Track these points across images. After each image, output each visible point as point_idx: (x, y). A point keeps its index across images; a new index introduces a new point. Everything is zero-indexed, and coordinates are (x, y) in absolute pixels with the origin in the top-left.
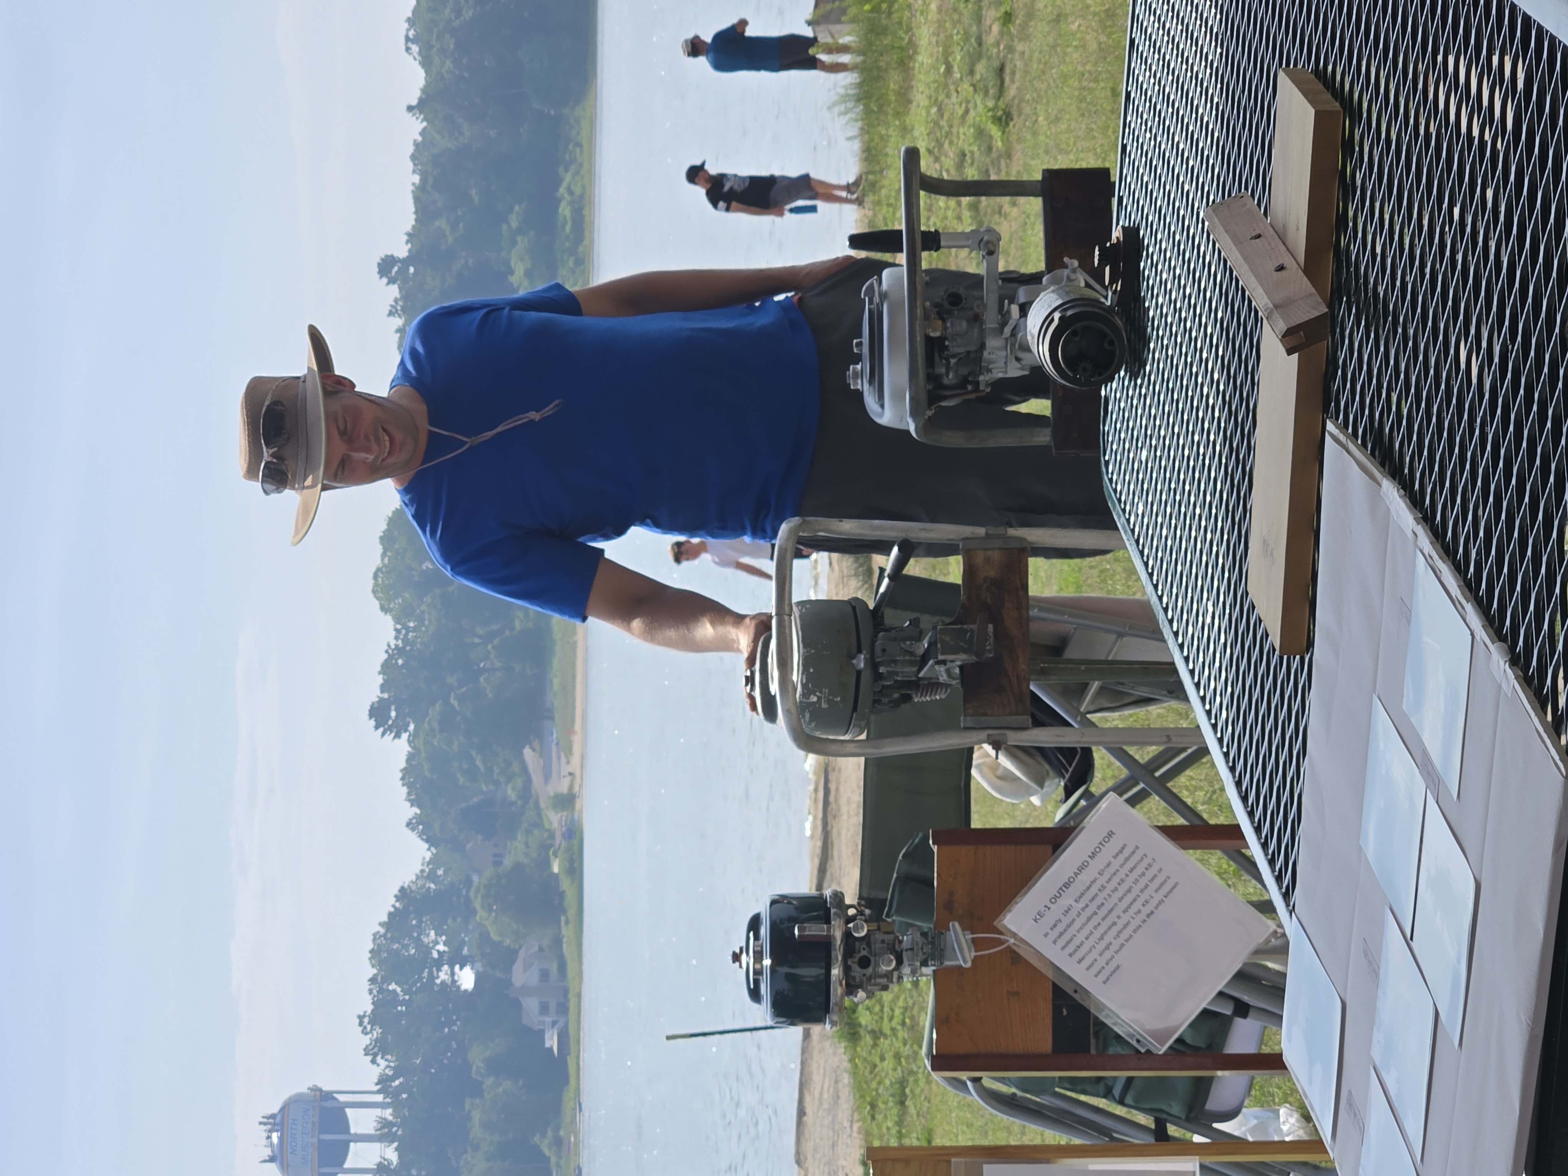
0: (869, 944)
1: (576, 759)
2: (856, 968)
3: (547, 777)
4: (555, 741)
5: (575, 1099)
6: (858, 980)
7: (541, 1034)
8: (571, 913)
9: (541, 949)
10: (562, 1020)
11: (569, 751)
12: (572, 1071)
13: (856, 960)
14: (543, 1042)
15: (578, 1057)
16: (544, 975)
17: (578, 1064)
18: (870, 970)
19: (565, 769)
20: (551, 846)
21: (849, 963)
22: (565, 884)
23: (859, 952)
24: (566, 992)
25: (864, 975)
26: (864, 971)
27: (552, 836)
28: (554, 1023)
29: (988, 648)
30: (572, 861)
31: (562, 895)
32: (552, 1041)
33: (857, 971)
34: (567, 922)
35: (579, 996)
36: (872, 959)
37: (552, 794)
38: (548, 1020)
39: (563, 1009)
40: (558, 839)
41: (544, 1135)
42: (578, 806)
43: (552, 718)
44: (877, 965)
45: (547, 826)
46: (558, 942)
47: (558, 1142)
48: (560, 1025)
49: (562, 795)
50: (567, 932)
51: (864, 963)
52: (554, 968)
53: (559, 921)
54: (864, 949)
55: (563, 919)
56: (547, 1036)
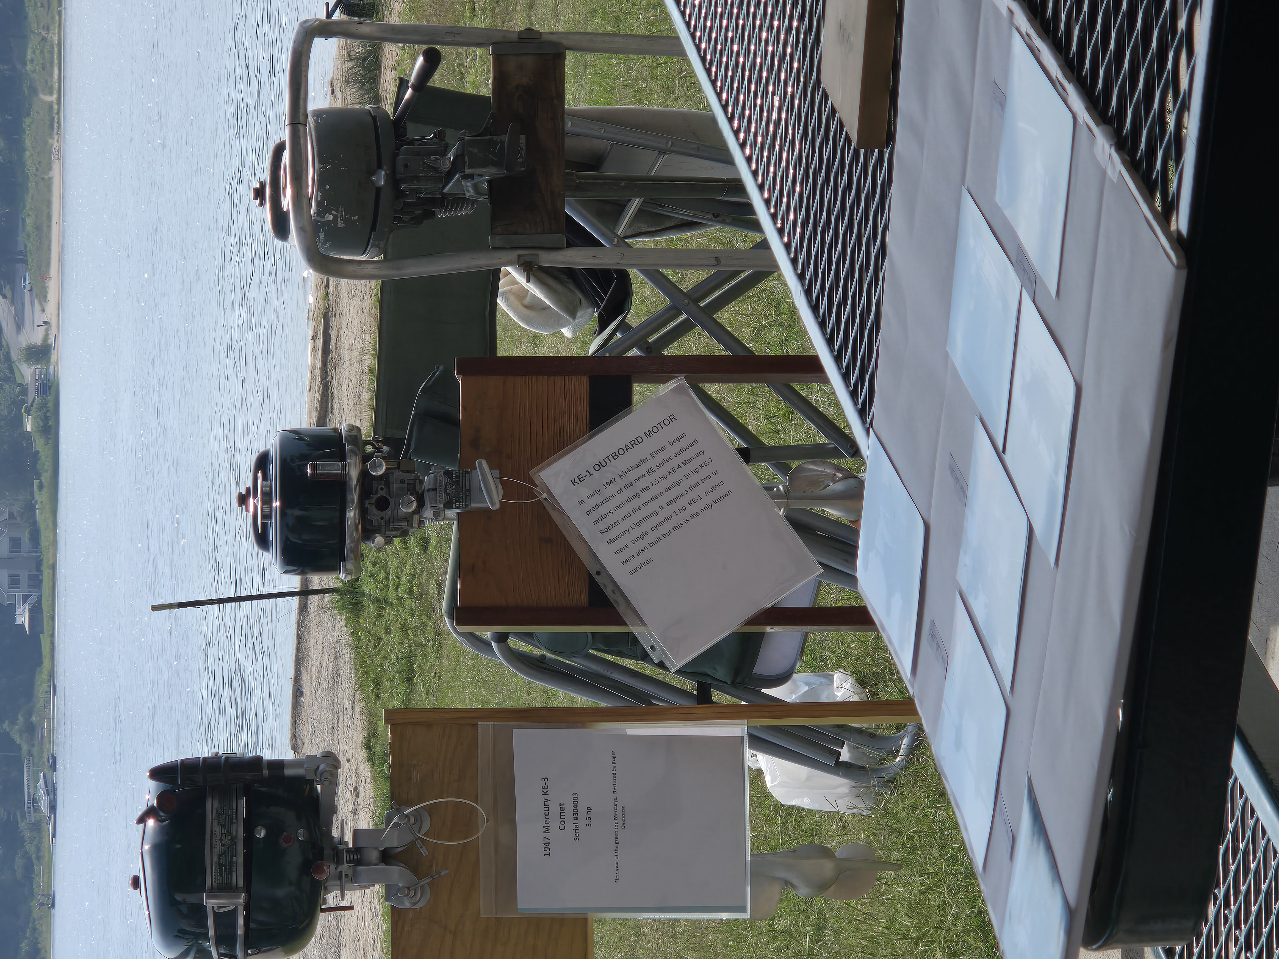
0: (387, 484)
1: (51, 307)
2: (373, 510)
3: (19, 326)
4: (28, 287)
5: (49, 681)
6: (375, 523)
7: (11, 610)
8: (46, 477)
9: (11, 516)
10: (35, 594)
11: (43, 297)
12: (45, 650)
13: (373, 501)
14: (14, 619)
15: (53, 635)
16: (15, 544)
17: (53, 643)
18: (388, 513)
19: (39, 318)
20: (23, 402)
21: (366, 505)
22: (39, 444)
23: (377, 492)
24: (39, 564)
25: (382, 518)
26: (382, 514)
27: (24, 391)
28: (26, 598)
29: (520, 160)
30: (46, 419)
31: (36, 456)
32: (23, 617)
33: (375, 515)
34: (41, 487)
35: (53, 567)
36: (391, 500)
37: (24, 345)
38: (19, 594)
39: (36, 582)
40: (31, 394)
41: (13, 722)
42: (53, 358)
43: (25, 262)
44: (396, 507)
45: (19, 381)
46: (30, 508)
47: (31, 729)
48: (32, 600)
49: (35, 346)
50: (41, 497)
51: (383, 504)
52: (25, 537)
53: (32, 485)
54: (382, 489)
55: (36, 482)
56: (18, 612)
